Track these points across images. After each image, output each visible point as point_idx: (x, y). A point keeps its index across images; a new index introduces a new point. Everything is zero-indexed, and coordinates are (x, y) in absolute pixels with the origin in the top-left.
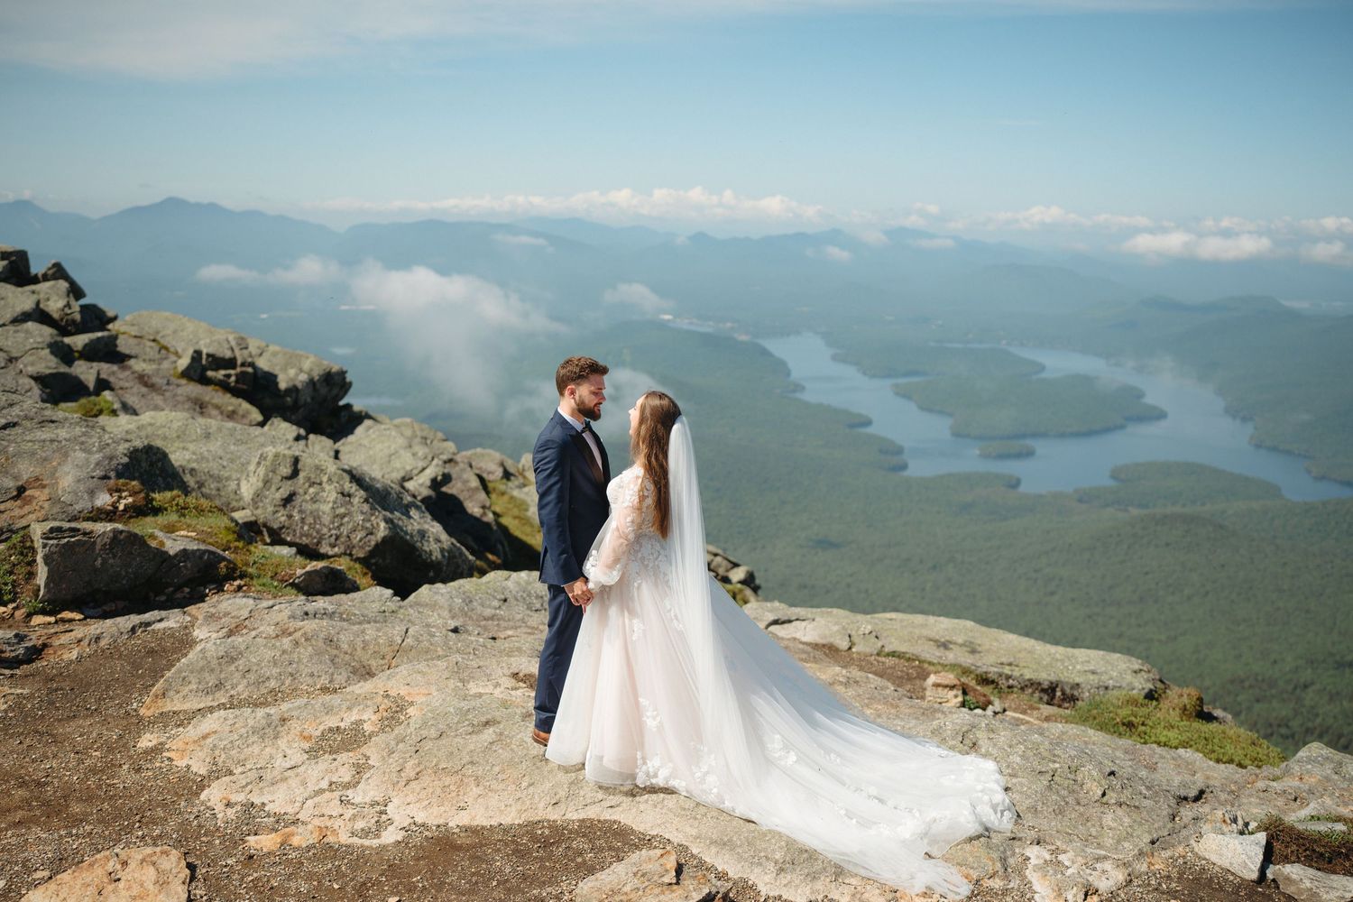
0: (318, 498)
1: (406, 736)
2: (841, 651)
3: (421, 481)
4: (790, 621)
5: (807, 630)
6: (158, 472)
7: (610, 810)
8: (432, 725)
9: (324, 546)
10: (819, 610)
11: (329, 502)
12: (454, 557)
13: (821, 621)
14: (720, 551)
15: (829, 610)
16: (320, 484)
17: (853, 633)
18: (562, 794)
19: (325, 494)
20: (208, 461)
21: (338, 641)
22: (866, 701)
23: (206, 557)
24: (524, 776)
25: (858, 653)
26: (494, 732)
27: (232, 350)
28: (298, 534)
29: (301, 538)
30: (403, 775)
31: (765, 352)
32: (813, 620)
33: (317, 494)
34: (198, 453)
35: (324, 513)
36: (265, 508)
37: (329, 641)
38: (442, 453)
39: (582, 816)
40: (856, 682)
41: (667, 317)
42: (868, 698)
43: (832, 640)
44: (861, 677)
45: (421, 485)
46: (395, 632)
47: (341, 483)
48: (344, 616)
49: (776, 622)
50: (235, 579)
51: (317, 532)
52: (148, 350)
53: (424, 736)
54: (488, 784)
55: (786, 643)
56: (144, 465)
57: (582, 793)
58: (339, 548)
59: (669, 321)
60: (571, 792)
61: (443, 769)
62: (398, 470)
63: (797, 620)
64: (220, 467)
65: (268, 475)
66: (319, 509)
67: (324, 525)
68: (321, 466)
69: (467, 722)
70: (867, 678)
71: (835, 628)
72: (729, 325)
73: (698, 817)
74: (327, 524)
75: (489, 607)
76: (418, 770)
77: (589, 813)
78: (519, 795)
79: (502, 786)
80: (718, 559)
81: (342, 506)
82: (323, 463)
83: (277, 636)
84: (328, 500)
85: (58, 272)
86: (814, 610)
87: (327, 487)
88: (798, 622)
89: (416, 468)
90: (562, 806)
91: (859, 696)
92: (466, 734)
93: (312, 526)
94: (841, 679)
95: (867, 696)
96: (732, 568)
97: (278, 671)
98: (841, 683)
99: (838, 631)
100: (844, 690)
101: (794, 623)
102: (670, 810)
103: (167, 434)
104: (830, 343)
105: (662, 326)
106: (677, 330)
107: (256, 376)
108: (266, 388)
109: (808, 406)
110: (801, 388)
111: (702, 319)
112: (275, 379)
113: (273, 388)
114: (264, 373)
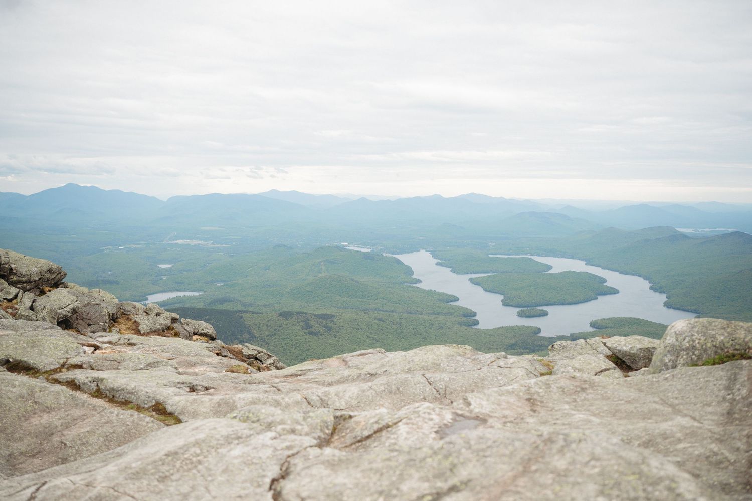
3: (66, 309)
31: (399, 262)
41: (346, 244)
104: (435, 256)
105: (342, 249)
106: (351, 251)
107: (11, 269)
108: (15, 274)
109: (424, 291)
110: (420, 281)
111: (365, 245)
112: (21, 270)
113: (18, 274)
114: (15, 267)
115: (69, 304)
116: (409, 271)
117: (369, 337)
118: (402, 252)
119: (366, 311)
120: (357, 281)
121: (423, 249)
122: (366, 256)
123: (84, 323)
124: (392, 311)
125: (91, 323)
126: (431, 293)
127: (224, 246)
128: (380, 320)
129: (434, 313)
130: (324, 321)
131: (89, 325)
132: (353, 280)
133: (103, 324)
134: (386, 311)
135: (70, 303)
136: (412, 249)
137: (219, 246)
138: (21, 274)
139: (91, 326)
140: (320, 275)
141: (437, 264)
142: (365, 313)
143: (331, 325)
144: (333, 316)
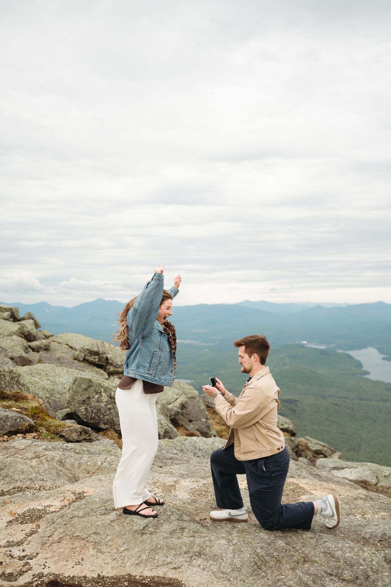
0: (99, 400)
1: (65, 515)
2: (371, 485)
3: (175, 405)
4: (343, 468)
5: (352, 473)
6: (15, 382)
7: (173, 571)
8: (83, 508)
9: (101, 424)
10: (360, 463)
11: (104, 402)
12: (168, 432)
13: (360, 469)
14: (326, 445)
15: (366, 463)
16: (101, 393)
17: (379, 475)
18: (144, 557)
19: (102, 398)
20: (58, 385)
21: (65, 462)
22: (376, 510)
23: (18, 420)
24: (124, 543)
25: (381, 486)
26: (116, 514)
27: (98, 348)
28: (89, 418)
29: (91, 421)
30: (50, 539)
31: (350, 357)
32: (356, 468)
33: (99, 398)
34: (54, 381)
35: (102, 407)
36: (75, 405)
37: (61, 463)
38: (189, 394)
39: (154, 573)
40: (372, 499)
41: (305, 342)
42: (378, 508)
43: (366, 479)
44: (374, 496)
45: (175, 406)
46: (99, 459)
47: (110, 392)
48: (77, 451)
49: (335, 468)
50: (32, 432)
51: (98, 417)
52: (64, 348)
53: (75, 515)
54: (100, 547)
55: (338, 479)
56: (7, 378)
57: (157, 557)
58: (108, 425)
59: (306, 344)
60: (150, 556)
61: (77, 536)
62: (165, 399)
63: (347, 467)
64: (63, 388)
65: (77, 389)
66: (100, 405)
67: (102, 413)
68: (101, 384)
69: (103, 508)
70: (379, 496)
71: (368, 472)
72: (333, 345)
73: (232, 579)
74: (103, 413)
75: (172, 453)
76: (61, 536)
77: (159, 572)
78: (116, 556)
79: (108, 550)
80: (326, 448)
81: (110, 404)
82: (102, 382)
83: (32, 458)
84: (104, 401)
85: (31, 317)
86: (357, 463)
87: (103, 394)
88: (347, 469)
89: (173, 399)
90: (142, 566)
91: (372, 506)
92: (100, 515)
93: (96, 414)
94: (362, 496)
95: (377, 507)
96: (332, 453)
97: (23, 477)
98: (362, 498)
99: (370, 474)
100: (363, 503)
101: (345, 469)
102: (214, 573)
103: (41, 373)
104: (381, 352)
105: (302, 346)
106: (310, 348)
107: (107, 359)
108: (111, 364)
109: (372, 381)
110: (368, 373)
111: (321, 343)
112: (116, 360)
113: (114, 364)
114: (111, 357)
115: (177, 399)
116: (359, 365)
117: (327, 419)
118: (352, 348)
119: (324, 397)
120: (315, 373)
121: (370, 346)
122: (322, 352)
123: (185, 419)
124: (346, 398)
125: (191, 419)
126: (378, 383)
127: (209, 344)
128: (336, 405)
129: (382, 400)
130: (290, 406)
131: (191, 421)
132: (312, 372)
133: (205, 420)
134: (341, 398)
135: (177, 397)
136: (361, 346)
137: (205, 344)
138: (117, 365)
139: (193, 422)
140: (285, 368)
141: (384, 359)
142: (323, 399)
143: (295, 408)
144: (296, 401)
